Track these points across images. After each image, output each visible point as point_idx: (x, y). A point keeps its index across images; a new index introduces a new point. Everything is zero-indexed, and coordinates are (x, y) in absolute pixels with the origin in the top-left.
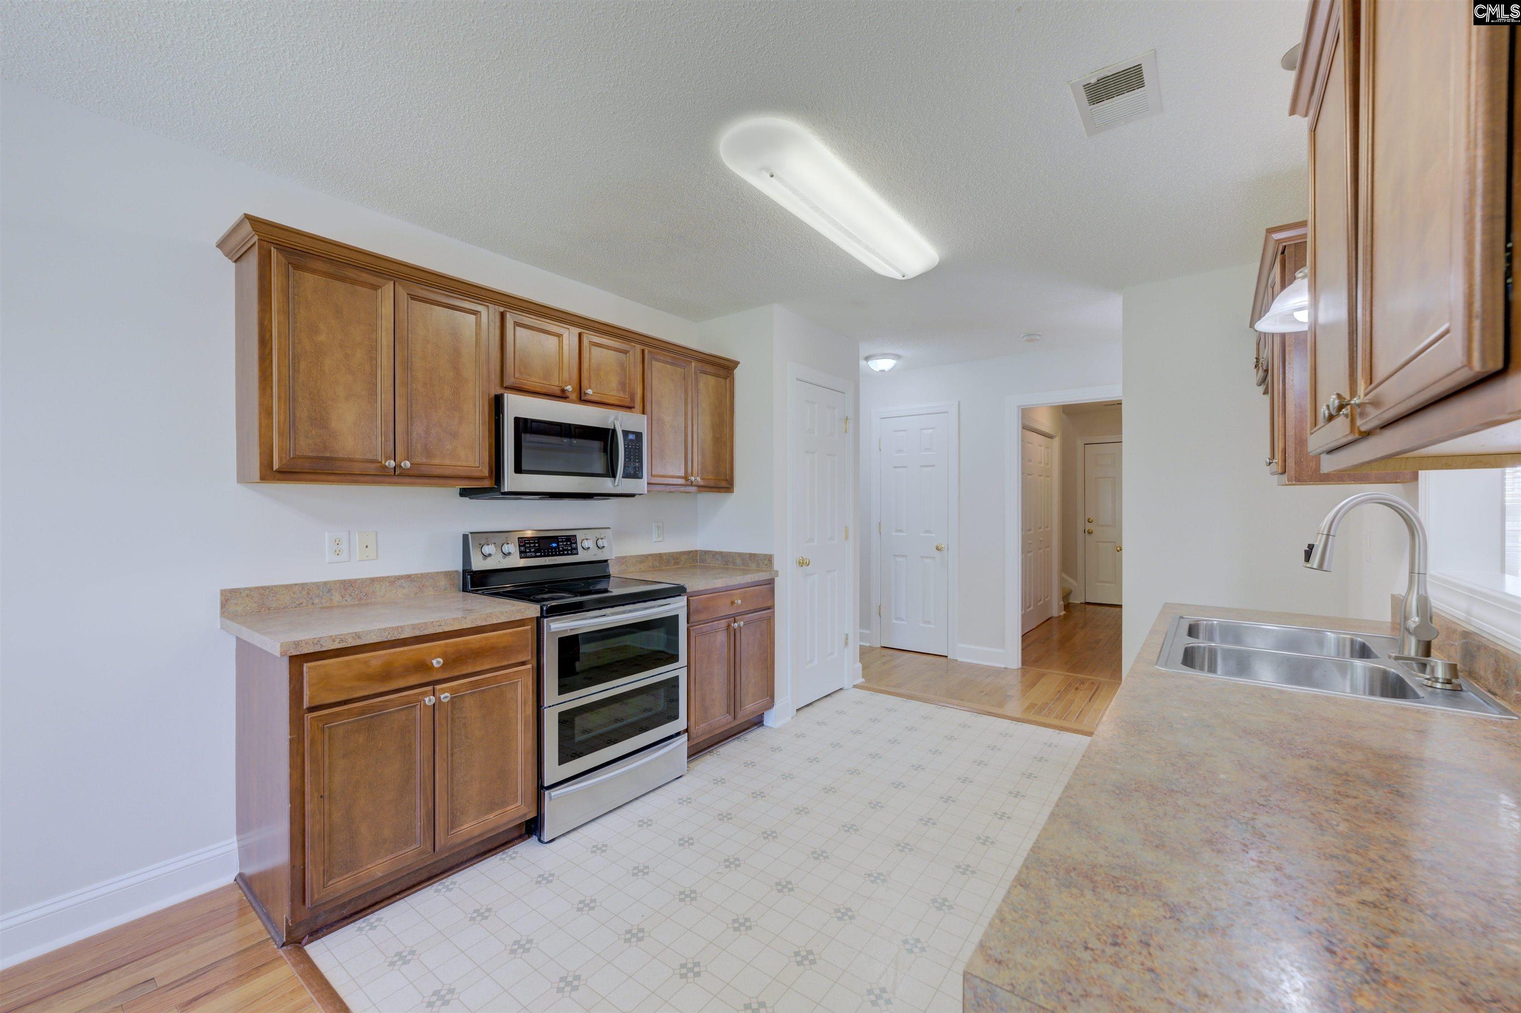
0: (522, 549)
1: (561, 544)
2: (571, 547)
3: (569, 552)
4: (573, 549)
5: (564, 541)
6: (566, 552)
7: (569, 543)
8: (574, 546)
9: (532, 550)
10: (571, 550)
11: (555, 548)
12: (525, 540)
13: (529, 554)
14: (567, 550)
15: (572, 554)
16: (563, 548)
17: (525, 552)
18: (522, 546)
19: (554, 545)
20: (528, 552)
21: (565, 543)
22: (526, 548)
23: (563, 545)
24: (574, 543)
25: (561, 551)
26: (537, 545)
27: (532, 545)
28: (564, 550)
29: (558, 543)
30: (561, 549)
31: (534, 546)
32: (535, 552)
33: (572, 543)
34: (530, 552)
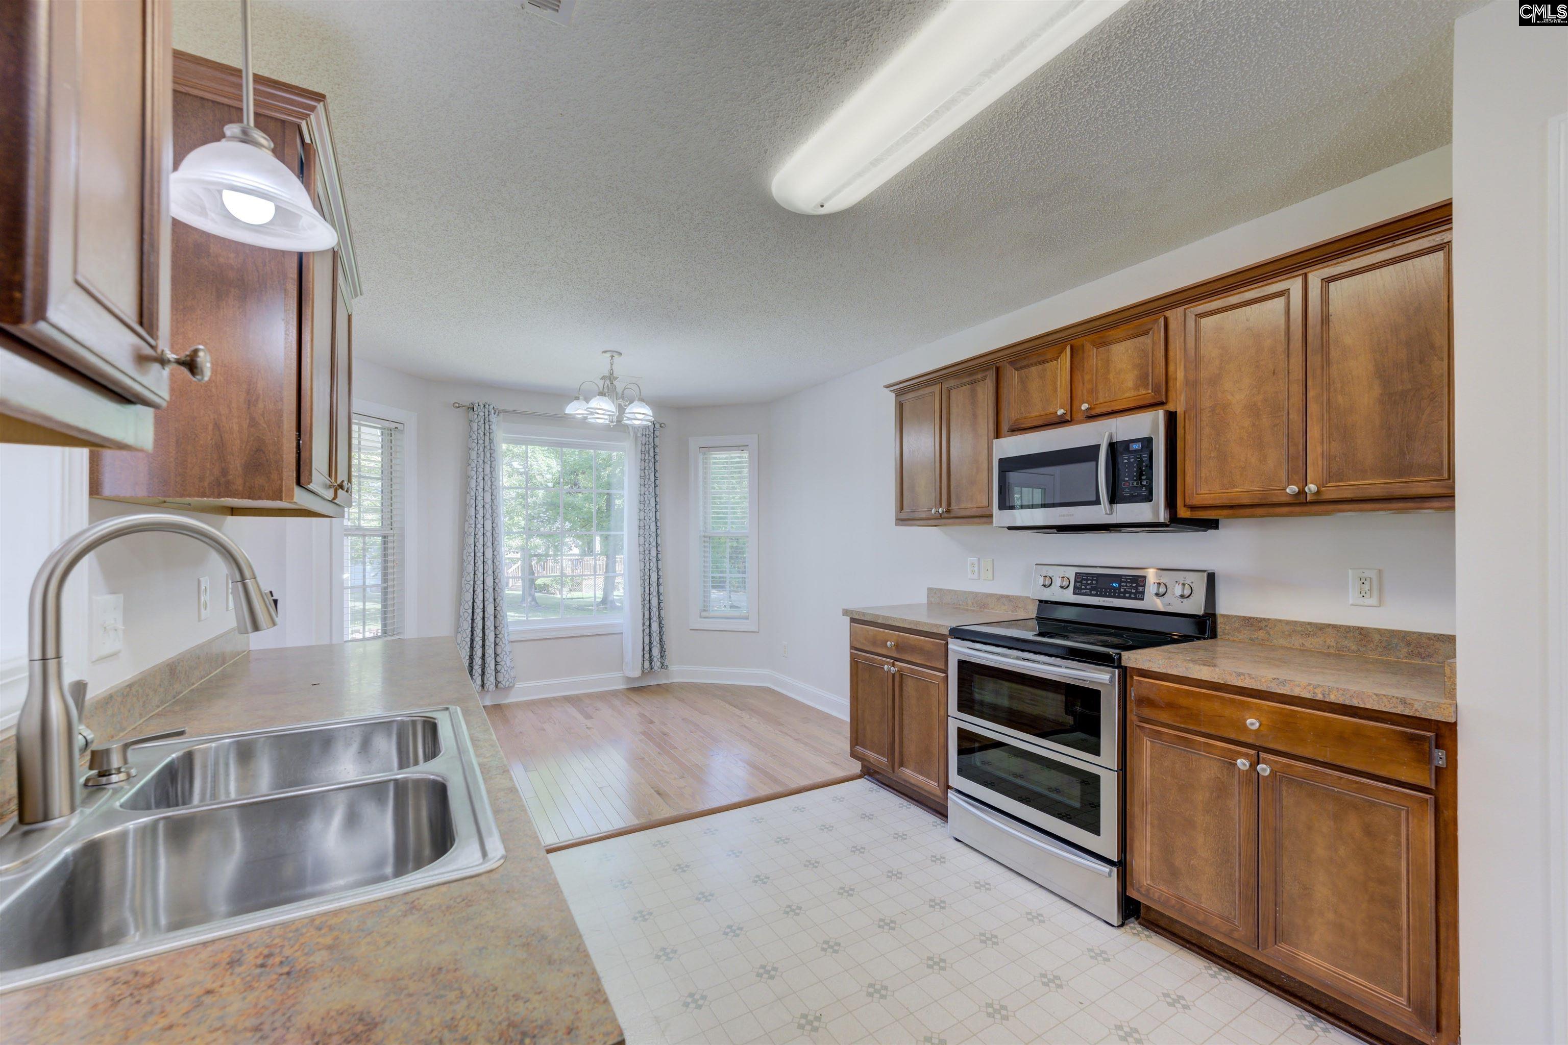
0: (1078, 584)
1: (1123, 584)
2: (1136, 590)
3: (1133, 596)
4: (1137, 592)
5: (1129, 582)
6: (1127, 595)
7: (1134, 585)
8: (1141, 589)
9: (1088, 587)
10: (1135, 594)
11: (1115, 588)
12: (1083, 576)
13: (1084, 591)
14: (1130, 593)
15: (1136, 599)
16: (1125, 589)
17: (1080, 588)
18: (1078, 582)
19: (1115, 585)
20: (1083, 589)
21: (1128, 585)
22: (1082, 584)
23: (1126, 586)
24: (1141, 586)
25: (1122, 593)
26: (1094, 582)
27: (1089, 582)
28: (1125, 592)
29: (1120, 583)
30: (1122, 590)
31: (1092, 583)
32: (1091, 590)
33: (1138, 585)
34: (1086, 589)
